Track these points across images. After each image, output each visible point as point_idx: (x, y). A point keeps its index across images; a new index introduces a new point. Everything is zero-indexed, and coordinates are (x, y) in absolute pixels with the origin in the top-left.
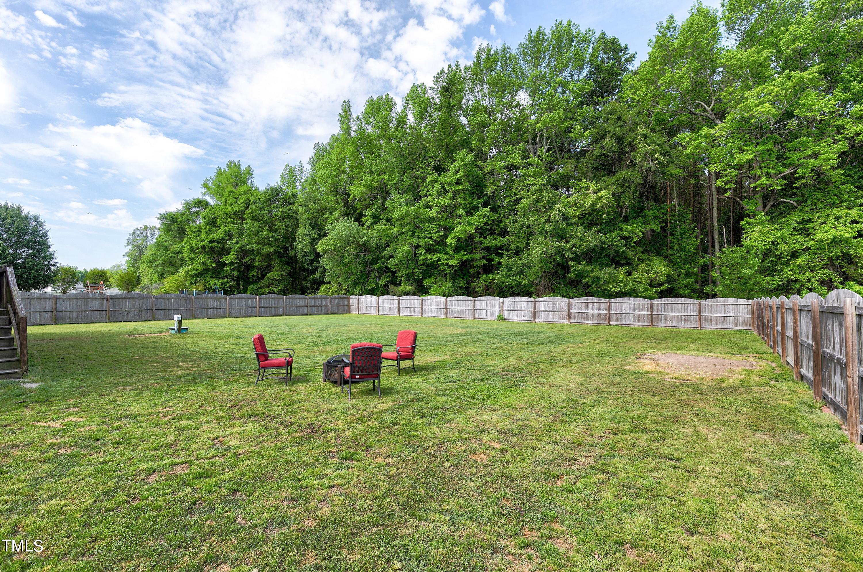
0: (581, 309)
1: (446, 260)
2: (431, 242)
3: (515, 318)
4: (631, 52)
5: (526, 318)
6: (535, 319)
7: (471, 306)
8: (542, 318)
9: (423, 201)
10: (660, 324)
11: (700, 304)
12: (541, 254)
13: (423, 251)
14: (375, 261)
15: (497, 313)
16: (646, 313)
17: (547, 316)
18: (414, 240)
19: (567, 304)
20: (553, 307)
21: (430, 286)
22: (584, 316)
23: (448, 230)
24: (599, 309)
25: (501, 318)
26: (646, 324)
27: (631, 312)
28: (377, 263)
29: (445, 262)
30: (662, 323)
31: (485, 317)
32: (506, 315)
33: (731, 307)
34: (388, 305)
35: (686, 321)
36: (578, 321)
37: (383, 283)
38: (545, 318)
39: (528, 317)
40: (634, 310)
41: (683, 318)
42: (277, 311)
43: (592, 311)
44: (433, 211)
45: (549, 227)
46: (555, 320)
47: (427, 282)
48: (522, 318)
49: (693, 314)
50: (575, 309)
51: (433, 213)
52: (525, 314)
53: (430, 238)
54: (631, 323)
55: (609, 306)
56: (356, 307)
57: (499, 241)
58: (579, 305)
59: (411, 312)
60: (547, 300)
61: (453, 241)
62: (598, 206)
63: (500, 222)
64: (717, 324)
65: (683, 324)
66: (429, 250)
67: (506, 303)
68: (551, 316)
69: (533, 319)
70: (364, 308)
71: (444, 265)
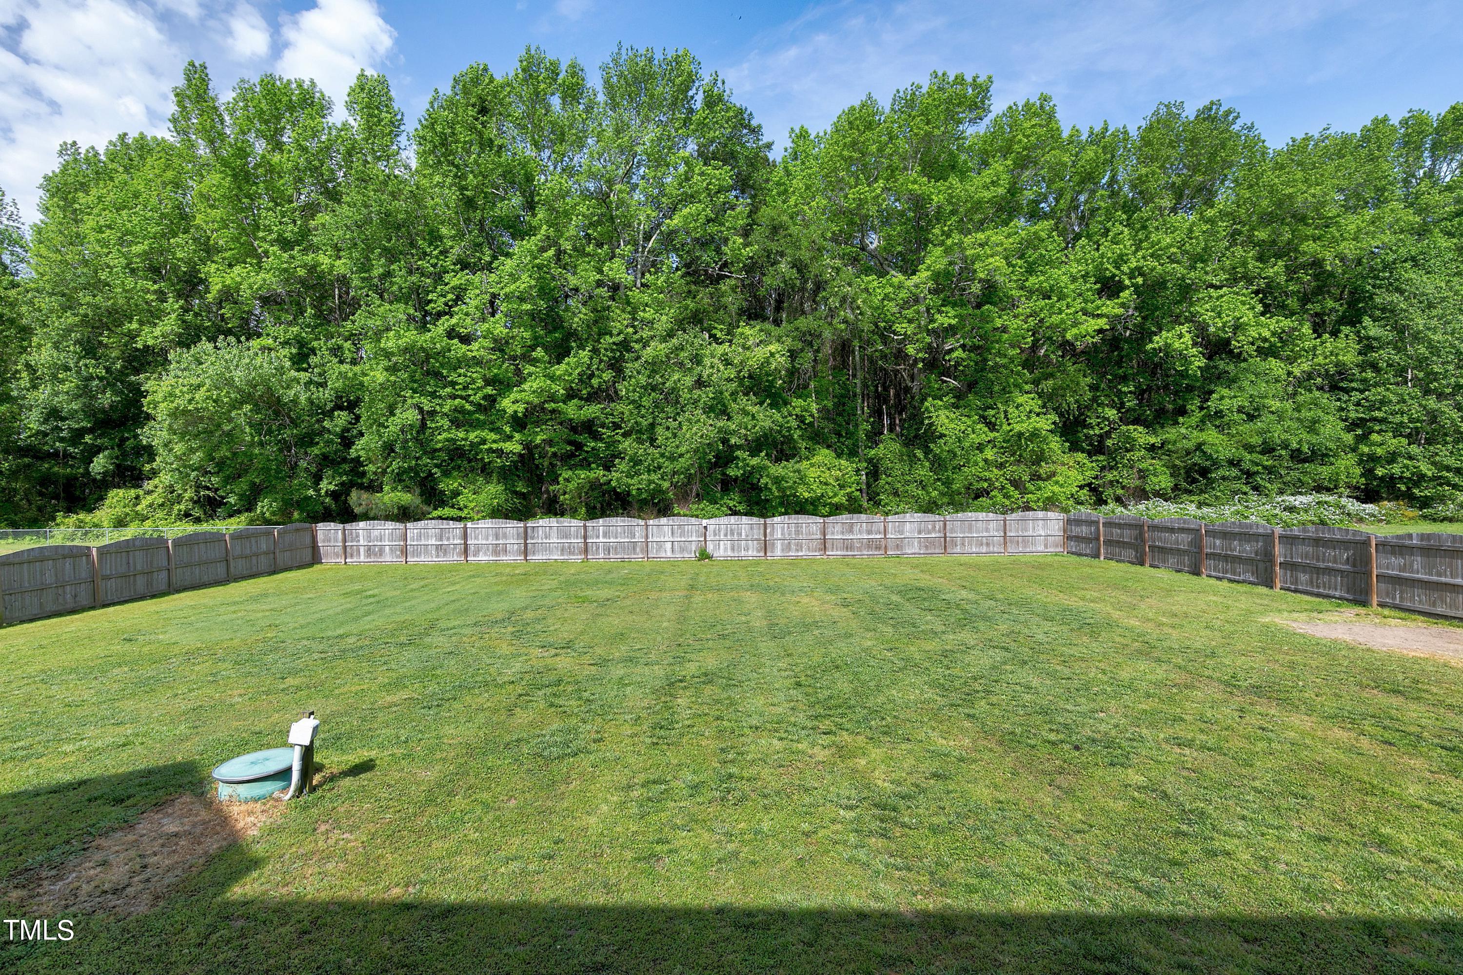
0: (843, 533)
1: (494, 441)
2: (468, 407)
3: (730, 553)
4: (766, 137)
5: (750, 553)
6: (765, 553)
7: (639, 538)
8: (778, 552)
10: (955, 551)
11: (1004, 520)
12: (702, 437)
13: (445, 422)
14: (307, 440)
15: (694, 547)
16: (938, 535)
17: (788, 548)
18: (423, 399)
19: (821, 526)
20: (798, 532)
22: (848, 545)
23: (502, 385)
24: (869, 532)
25: (704, 555)
26: (937, 551)
27: (916, 535)
28: (312, 444)
29: (494, 446)
30: (958, 549)
31: (669, 554)
32: (710, 548)
33: (1041, 522)
34: (433, 541)
35: (988, 544)
36: (839, 553)
37: (332, 487)
38: (783, 550)
39: (753, 551)
40: (920, 532)
41: (984, 540)
43: (859, 536)
44: (475, 346)
45: (705, 396)
46: (800, 554)
47: (447, 485)
48: (743, 553)
49: (996, 534)
50: (833, 533)
51: (476, 349)
52: (747, 546)
53: (466, 398)
54: (917, 551)
55: (885, 527)
56: (339, 550)
57: (592, 410)
58: (838, 528)
60: (786, 521)
61: (521, 408)
63: (592, 375)
64: (1025, 547)
65: (984, 549)
66: (459, 420)
67: (711, 528)
68: (793, 547)
69: (762, 554)
70: (362, 549)
71: (491, 451)
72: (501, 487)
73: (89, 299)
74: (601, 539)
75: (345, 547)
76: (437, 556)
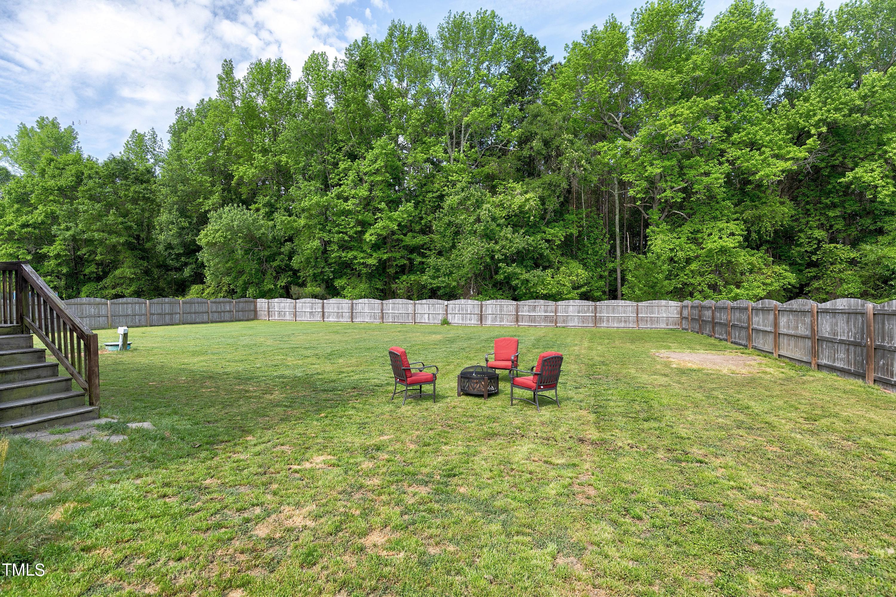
0: (529, 311)
1: (362, 258)
2: (346, 238)
3: (461, 322)
4: (548, 55)
5: (472, 322)
6: (481, 322)
7: (411, 310)
8: (489, 322)
9: (335, 191)
10: (602, 325)
11: (637, 306)
12: (473, 254)
13: (336, 247)
14: (272, 258)
15: (440, 317)
16: (591, 315)
17: (494, 320)
18: (325, 234)
19: (515, 306)
20: (501, 310)
21: (343, 288)
22: (532, 319)
23: (365, 225)
24: (546, 311)
25: (445, 322)
26: (590, 325)
27: (576, 314)
28: (274, 260)
29: (362, 261)
30: (605, 324)
31: (427, 321)
32: (450, 319)
33: (663, 308)
34: (308, 309)
35: (625, 322)
36: (526, 324)
37: (283, 284)
38: (492, 321)
39: (474, 321)
40: (579, 312)
41: (623, 319)
42: (171, 319)
43: (539, 314)
44: (349, 203)
45: (480, 227)
46: (502, 323)
47: (338, 283)
48: (468, 322)
49: (631, 315)
50: (522, 312)
51: (350, 205)
52: (471, 317)
53: (346, 233)
54: (577, 324)
55: (556, 308)
56: (266, 313)
57: (420, 240)
58: (526, 308)
59: (338, 317)
60: (495, 303)
61: (374, 238)
62: (527, 208)
63: (421, 218)
64: (652, 324)
65: (622, 325)
66: (344, 247)
67: (450, 307)
68: (498, 319)
69: (479, 323)
70: (276, 313)
71: (360, 264)
72: (367, 285)
73: (182, 188)
74: (391, 311)
75: (269, 312)
76: (310, 318)
